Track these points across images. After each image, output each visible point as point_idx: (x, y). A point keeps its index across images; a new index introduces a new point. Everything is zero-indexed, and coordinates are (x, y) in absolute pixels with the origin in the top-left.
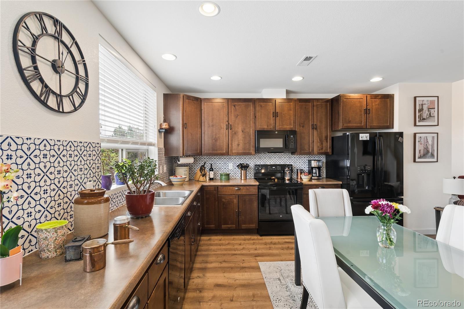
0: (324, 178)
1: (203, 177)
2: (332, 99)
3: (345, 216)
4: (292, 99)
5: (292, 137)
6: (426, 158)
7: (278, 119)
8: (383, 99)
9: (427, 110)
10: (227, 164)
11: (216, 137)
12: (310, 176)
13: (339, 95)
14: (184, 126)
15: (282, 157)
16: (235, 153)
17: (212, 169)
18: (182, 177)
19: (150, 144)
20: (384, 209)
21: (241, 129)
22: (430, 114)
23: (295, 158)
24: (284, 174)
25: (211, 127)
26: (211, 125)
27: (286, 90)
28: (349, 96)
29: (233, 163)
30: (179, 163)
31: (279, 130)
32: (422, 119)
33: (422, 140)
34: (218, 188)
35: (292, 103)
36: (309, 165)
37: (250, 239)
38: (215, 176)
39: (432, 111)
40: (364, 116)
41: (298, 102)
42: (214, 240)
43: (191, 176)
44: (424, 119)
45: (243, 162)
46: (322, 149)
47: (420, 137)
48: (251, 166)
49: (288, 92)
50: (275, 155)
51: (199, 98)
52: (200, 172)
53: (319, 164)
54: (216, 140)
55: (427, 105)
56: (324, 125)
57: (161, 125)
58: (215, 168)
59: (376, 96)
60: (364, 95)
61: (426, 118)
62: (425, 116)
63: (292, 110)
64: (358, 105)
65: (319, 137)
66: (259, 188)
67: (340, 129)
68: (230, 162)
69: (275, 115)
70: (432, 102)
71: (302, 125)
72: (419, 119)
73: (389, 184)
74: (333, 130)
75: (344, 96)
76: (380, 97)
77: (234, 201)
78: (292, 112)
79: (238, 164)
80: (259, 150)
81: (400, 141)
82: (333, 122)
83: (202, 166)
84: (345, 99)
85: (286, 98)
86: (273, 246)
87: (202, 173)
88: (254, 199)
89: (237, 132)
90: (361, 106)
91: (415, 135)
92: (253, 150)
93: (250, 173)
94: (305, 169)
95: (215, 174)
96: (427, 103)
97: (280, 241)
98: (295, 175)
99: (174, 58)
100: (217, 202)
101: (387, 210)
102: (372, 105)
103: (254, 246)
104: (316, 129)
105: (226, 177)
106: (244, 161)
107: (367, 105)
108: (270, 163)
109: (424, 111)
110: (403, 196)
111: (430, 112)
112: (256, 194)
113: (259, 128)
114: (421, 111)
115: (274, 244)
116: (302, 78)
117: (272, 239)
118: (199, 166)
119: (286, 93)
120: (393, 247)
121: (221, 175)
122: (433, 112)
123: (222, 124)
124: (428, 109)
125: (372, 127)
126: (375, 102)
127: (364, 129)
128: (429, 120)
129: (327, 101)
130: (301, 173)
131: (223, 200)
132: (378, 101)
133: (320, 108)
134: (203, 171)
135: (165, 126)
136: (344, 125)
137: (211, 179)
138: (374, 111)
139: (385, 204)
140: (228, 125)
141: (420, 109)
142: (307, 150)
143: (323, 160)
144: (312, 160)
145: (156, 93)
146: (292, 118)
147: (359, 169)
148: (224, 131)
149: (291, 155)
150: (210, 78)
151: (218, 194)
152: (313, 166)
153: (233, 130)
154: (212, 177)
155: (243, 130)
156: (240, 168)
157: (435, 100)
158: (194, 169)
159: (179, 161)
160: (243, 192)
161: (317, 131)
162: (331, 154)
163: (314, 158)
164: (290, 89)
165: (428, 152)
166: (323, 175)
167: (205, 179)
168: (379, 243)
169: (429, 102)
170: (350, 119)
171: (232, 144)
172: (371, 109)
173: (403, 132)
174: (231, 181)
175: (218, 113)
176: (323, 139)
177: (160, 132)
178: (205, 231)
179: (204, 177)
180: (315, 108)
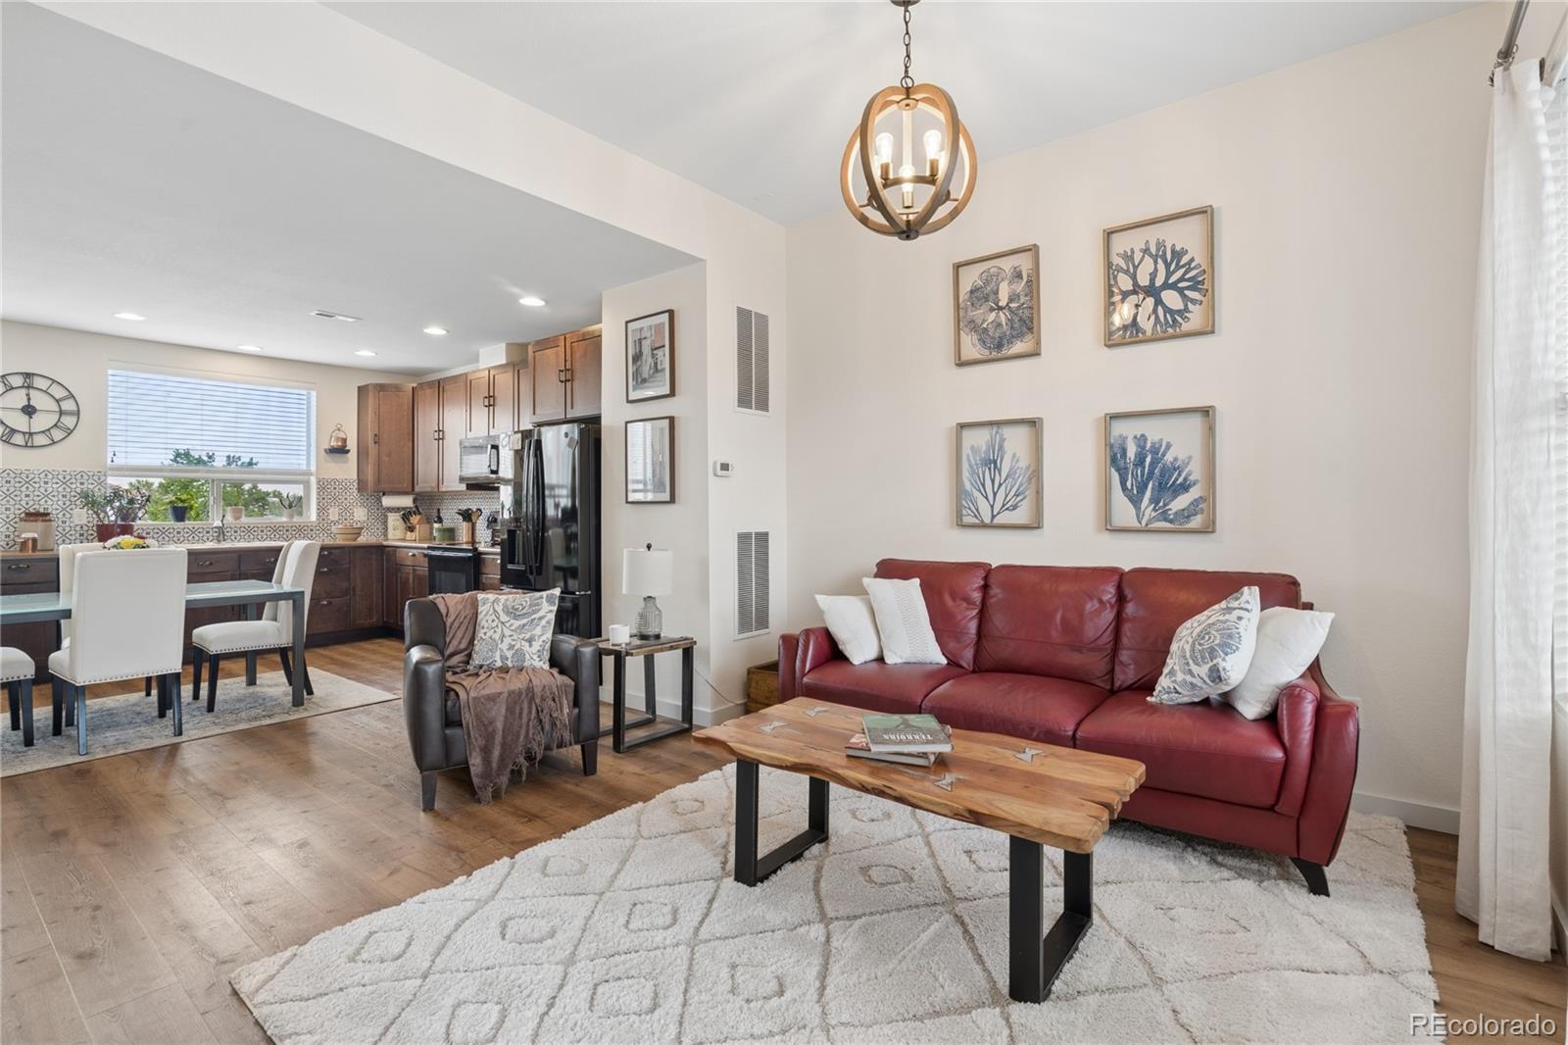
1: (411, 531)
7: (491, 410)
8: (593, 339)
9: (651, 353)
11: (427, 456)
14: (373, 439)
16: (446, 486)
22: (656, 364)
25: (423, 438)
26: (422, 433)
30: (384, 505)
32: (639, 380)
34: (395, 550)
39: (659, 353)
40: (562, 387)
44: (644, 381)
54: (427, 462)
55: (651, 338)
60: (561, 335)
61: (648, 376)
62: (646, 371)
63: (511, 387)
69: (488, 402)
70: (661, 328)
72: (634, 382)
77: (410, 578)
78: (510, 392)
84: (533, 352)
85: (504, 363)
89: (449, 444)
91: (626, 426)
96: (648, 335)
100: (395, 578)
102: (575, 359)
107: (567, 358)
109: (644, 357)
111: (657, 358)
114: (638, 359)
122: (663, 357)
124: (652, 350)
126: (579, 349)
128: (654, 381)
131: (400, 575)
140: (438, 432)
141: (637, 352)
146: (511, 406)
151: (395, 563)
153: (445, 440)
157: (666, 322)
159: (382, 502)
169: (654, 330)
170: (543, 399)
171: (443, 469)
175: (429, 408)
177: (331, 452)
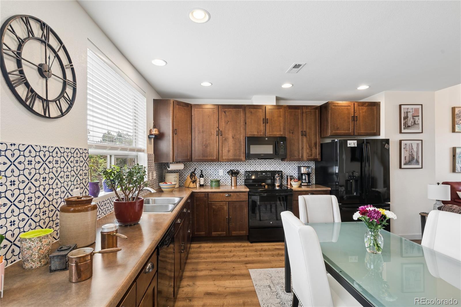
0: (313, 184)
1: (193, 183)
2: (320, 106)
3: (334, 222)
4: (282, 105)
5: (282, 143)
6: (411, 165)
7: (268, 125)
8: (370, 107)
9: (412, 118)
10: (218, 171)
11: (206, 143)
12: (300, 182)
13: (328, 102)
14: (175, 132)
15: (272, 163)
16: (225, 159)
17: (203, 175)
18: (172, 183)
19: (140, 150)
20: (371, 215)
21: (231, 135)
22: (415, 122)
23: (285, 164)
24: (274, 180)
25: (201, 133)
26: (201, 131)
27: (276, 97)
28: (338, 104)
29: (223, 170)
30: (169, 169)
31: (269, 136)
32: (407, 126)
33: (408, 147)
34: (208, 194)
35: (281, 110)
36: (298, 171)
37: (240, 246)
38: (205, 182)
39: (417, 118)
40: (352, 123)
41: (288, 109)
42: (204, 248)
43: (181, 183)
44: (409, 126)
45: (233, 169)
46: (311, 155)
47: (406, 144)
48: (242, 172)
49: (278, 99)
50: (265, 161)
51: (189, 104)
52: (190, 179)
53: (308, 170)
54: (206, 146)
55: (412, 113)
56: (313, 132)
57: (151, 131)
58: (205, 175)
59: (363, 104)
60: (352, 102)
61: (410, 125)
62: (409, 123)
63: (282, 116)
64: (346, 112)
65: (308, 144)
66: (249, 195)
67: (328, 135)
68: (220, 169)
69: (266, 121)
70: (417, 110)
71: (292, 131)
72: (404, 127)
73: (377, 190)
74: (322, 137)
75: (332, 103)
76: (367, 105)
77: (224, 208)
78: (281, 119)
79: (228, 171)
80: (249, 156)
81: (387, 148)
82: (322, 129)
83: (192, 172)
84: (333, 106)
85: (275, 104)
86: (263, 253)
87: (192, 179)
88: (244, 206)
89: (227, 138)
90: (349, 113)
91: (400, 142)
92: (243, 156)
93: (241, 180)
94: (294, 175)
95: (205, 180)
96: (411, 111)
97: (270, 247)
98: (285, 181)
99: (164, 63)
100: (207, 209)
101: (374, 216)
102: (360, 113)
103: (245, 253)
104: (305, 136)
105: (216, 183)
106: (234, 167)
107: (355, 112)
108: (260, 169)
109: (409, 118)
110: (390, 202)
111: (415, 120)
112: (246, 200)
113: (249, 134)
114: (406, 119)
115: (264, 251)
116: (291, 85)
117: (262, 245)
118: (189, 173)
119: (276, 100)
120: (380, 252)
121: (212, 181)
122: (418, 120)
123: (212, 130)
124: (413, 116)
125: (359, 134)
126: (362, 109)
127: (351, 136)
128: (413, 127)
129: (316, 108)
130: (291, 179)
131: (213, 207)
132: (365, 109)
133: (309, 115)
134: (194, 177)
135: (155, 132)
136: (332, 131)
137: (201, 186)
138: (361, 119)
139: (372, 210)
140: (219, 131)
141: (405, 116)
142: (296, 156)
143: (312, 166)
144: (301, 167)
145: (146, 99)
146: (282, 125)
147: (347, 175)
148: (214, 137)
149: (281, 162)
150: (200, 84)
151: (208, 201)
152: (303, 172)
153: (223, 136)
154: (202, 183)
155: (233, 136)
156: (231, 174)
157: (419, 108)
158: (184, 175)
159: (169, 167)
160: (234, 198)
161: (307, 137)
162: (320, 160)
163: (304, 164)
164: (279, 96)
165: (413, 158)
166: (313, 181)
167: (195, 185)
168: (367, 249)
169: (413, 110)
170: (339, 126)
171: (222, 150)
172: (358, 117)
173: (389, 139)
174: (221, 187)
175: (208, 119)
176: (312, 146)
177: (149, 138)
178: (195, 238)
179: (195, 184)
180: (304, 115)
